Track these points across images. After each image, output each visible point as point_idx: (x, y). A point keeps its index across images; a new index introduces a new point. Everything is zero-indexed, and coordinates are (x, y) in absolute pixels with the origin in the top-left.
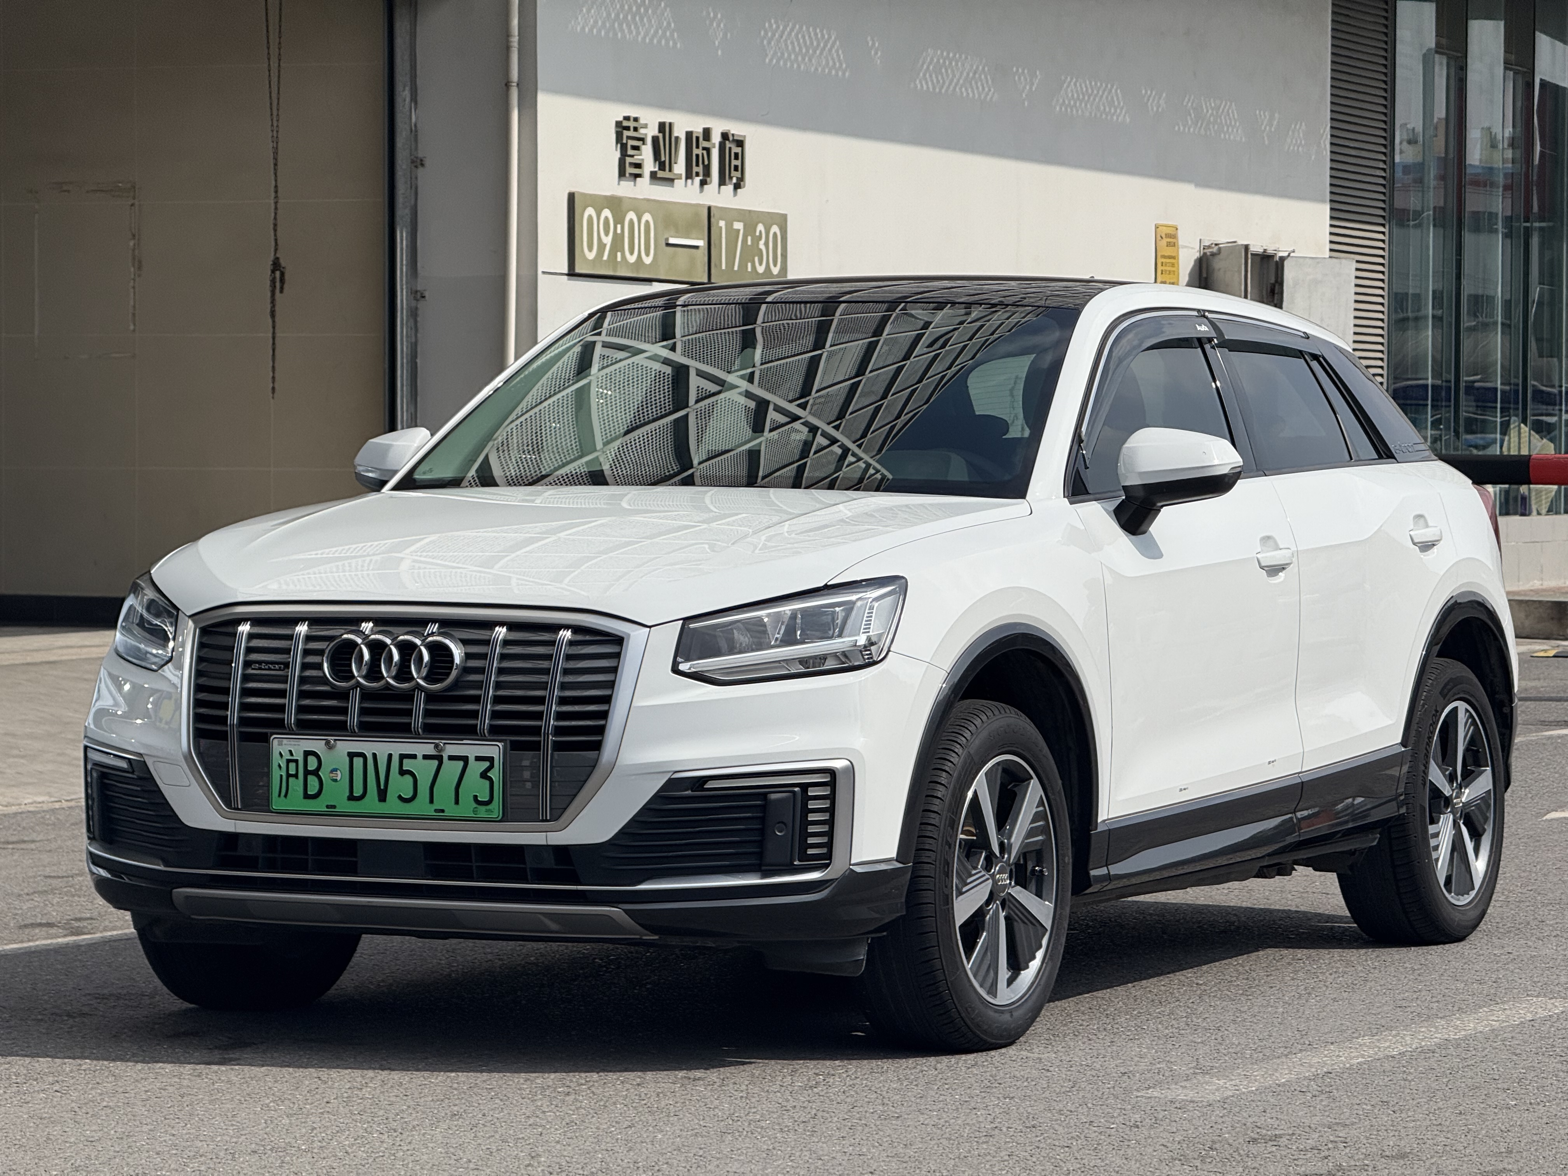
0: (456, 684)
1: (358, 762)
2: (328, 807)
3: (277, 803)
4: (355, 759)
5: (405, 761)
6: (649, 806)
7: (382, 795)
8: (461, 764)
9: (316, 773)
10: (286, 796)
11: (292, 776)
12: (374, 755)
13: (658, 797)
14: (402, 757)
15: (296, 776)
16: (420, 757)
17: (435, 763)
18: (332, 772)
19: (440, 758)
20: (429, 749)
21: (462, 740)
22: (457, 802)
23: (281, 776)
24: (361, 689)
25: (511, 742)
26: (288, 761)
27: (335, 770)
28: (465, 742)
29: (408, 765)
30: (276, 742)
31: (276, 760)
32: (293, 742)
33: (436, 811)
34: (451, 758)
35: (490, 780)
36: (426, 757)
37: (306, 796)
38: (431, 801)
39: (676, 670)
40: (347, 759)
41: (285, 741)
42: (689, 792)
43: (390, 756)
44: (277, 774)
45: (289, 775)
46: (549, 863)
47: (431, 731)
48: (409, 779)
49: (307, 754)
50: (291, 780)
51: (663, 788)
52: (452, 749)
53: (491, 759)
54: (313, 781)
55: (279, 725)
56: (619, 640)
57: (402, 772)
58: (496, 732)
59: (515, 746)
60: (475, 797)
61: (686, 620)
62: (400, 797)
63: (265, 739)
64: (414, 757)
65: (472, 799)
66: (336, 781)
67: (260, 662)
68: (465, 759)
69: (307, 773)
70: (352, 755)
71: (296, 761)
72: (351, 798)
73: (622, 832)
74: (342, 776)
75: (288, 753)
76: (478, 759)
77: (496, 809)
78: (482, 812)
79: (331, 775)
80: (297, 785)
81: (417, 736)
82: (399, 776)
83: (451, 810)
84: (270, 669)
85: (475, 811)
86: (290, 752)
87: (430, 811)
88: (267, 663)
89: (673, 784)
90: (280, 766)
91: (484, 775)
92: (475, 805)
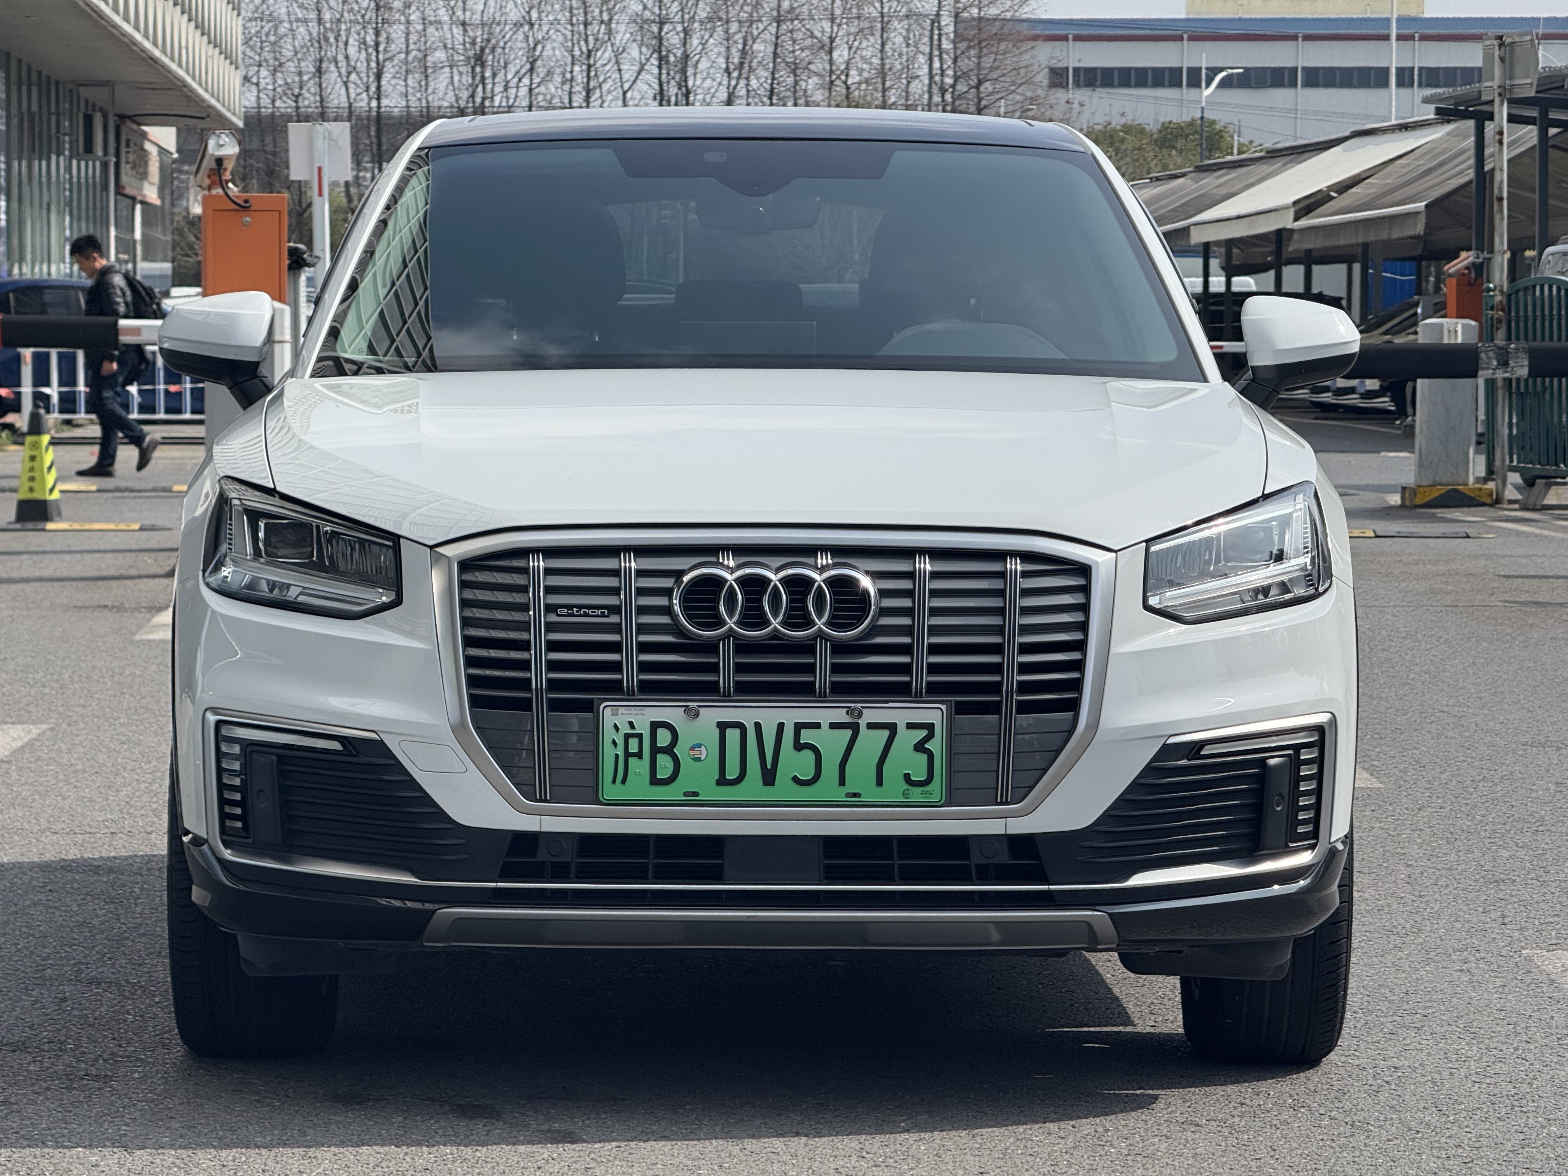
0: (875, 630)
1: (733, 735)
2: (686, 794)
3: (610, 791)
4: (729, 732)
5: (804, 732)
6: (1139, 781)
7: (769, 777)
8: (886, 733)
9: (669, 750)
10: (624, 782)
11: (633, 755)
12: (758, 726)
13: (1150, 770)
14: (799, 727)
15: (639, 755)
16: (825, 726)
17: (848, 733)
18: (692, 749)
19: (854, 728)
20: (840, 715)
21: (887, 702)
22: (880, 782)
23: (617, 756)
24: (735, 639)
25: (957, 702)
26: (627, 736)
27: (699, 745)
28: (890, 705)
29: (806, 736)
30: (608, 711)
31: (609, 735)
32: (633, 711)
33: (848, 795)
34: (871, 726)
35: (930, 755)
36: (833, 726)
37: (655, 781)
38: (842, 783)
39: (1147, 607)
40: (717, 731)
41: (622, 710)
42: (1184, 762)
43: (781, 726)
44: (608, 754)
45: (628, 755)
46: (1004, 858)
47: (840, 690)
48: (808, 755)
49: (655, 726)
50: (632, 761)
51: (1157, 758)
52: (871, 715)
53: (930, 727)
54: (665, 763)
55: (614, 689)
56: (1084, 570)
57: (799, 746)
58: (934, 689)
59: (961, 709)
60: (907, 777)
61: (1149, 542)
62: (795, 779)
63: (589, 707)
64: (817, 726)
65: (902, 778)
66: (699, 760)
67: (570, 607)
68: (892, 728)
69: (655, 750)
70: (723, 727)
71: (640, 736)
72: (722, 781)
73: (1107, 817)
74: (709, 753)
75: (628, 726)
76: (911, 726)
77: (937, 788)
78: (916, 795)
79: (692, 752)
80: (640, 768)
81: (822, 697)
82: (796, 752)
83: (871, 793)
84: (586, 615)
85: (905, 794)
86: (632, 725)
87: (840, 795)
88: (580, 607)
89: (1168, 751)
90: (614, 743)
91: (920, 747)
92: (907, 787)
